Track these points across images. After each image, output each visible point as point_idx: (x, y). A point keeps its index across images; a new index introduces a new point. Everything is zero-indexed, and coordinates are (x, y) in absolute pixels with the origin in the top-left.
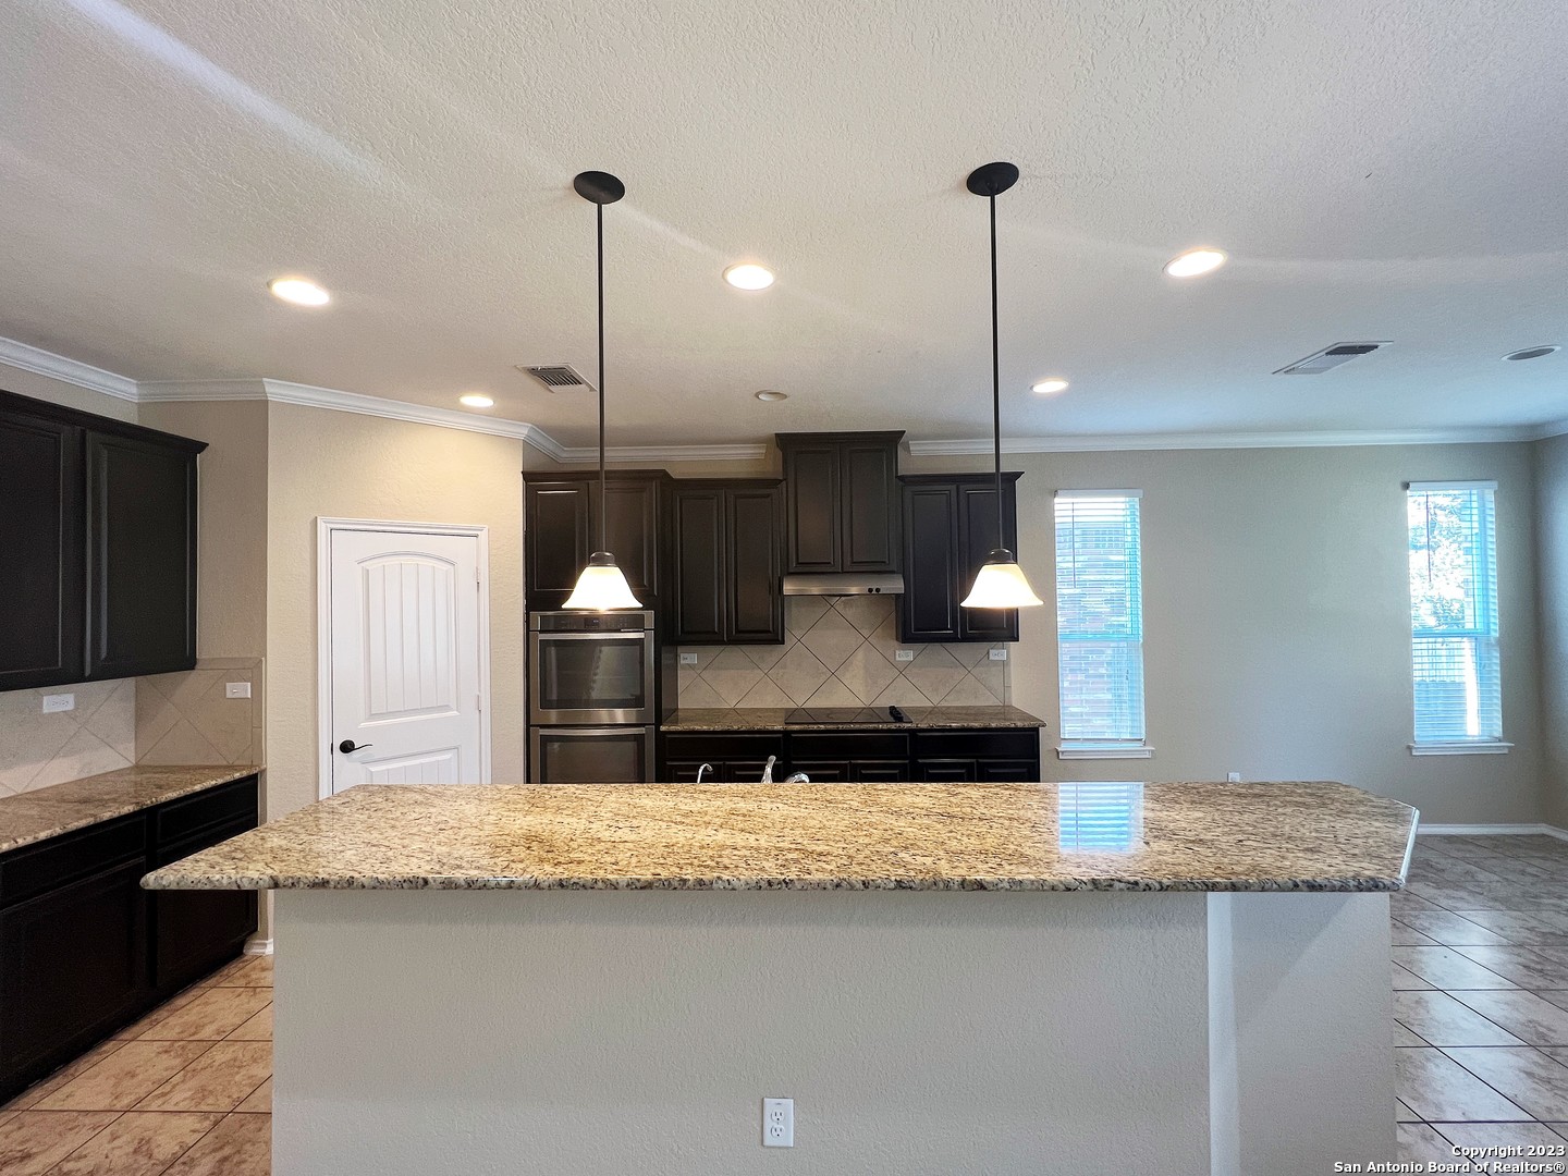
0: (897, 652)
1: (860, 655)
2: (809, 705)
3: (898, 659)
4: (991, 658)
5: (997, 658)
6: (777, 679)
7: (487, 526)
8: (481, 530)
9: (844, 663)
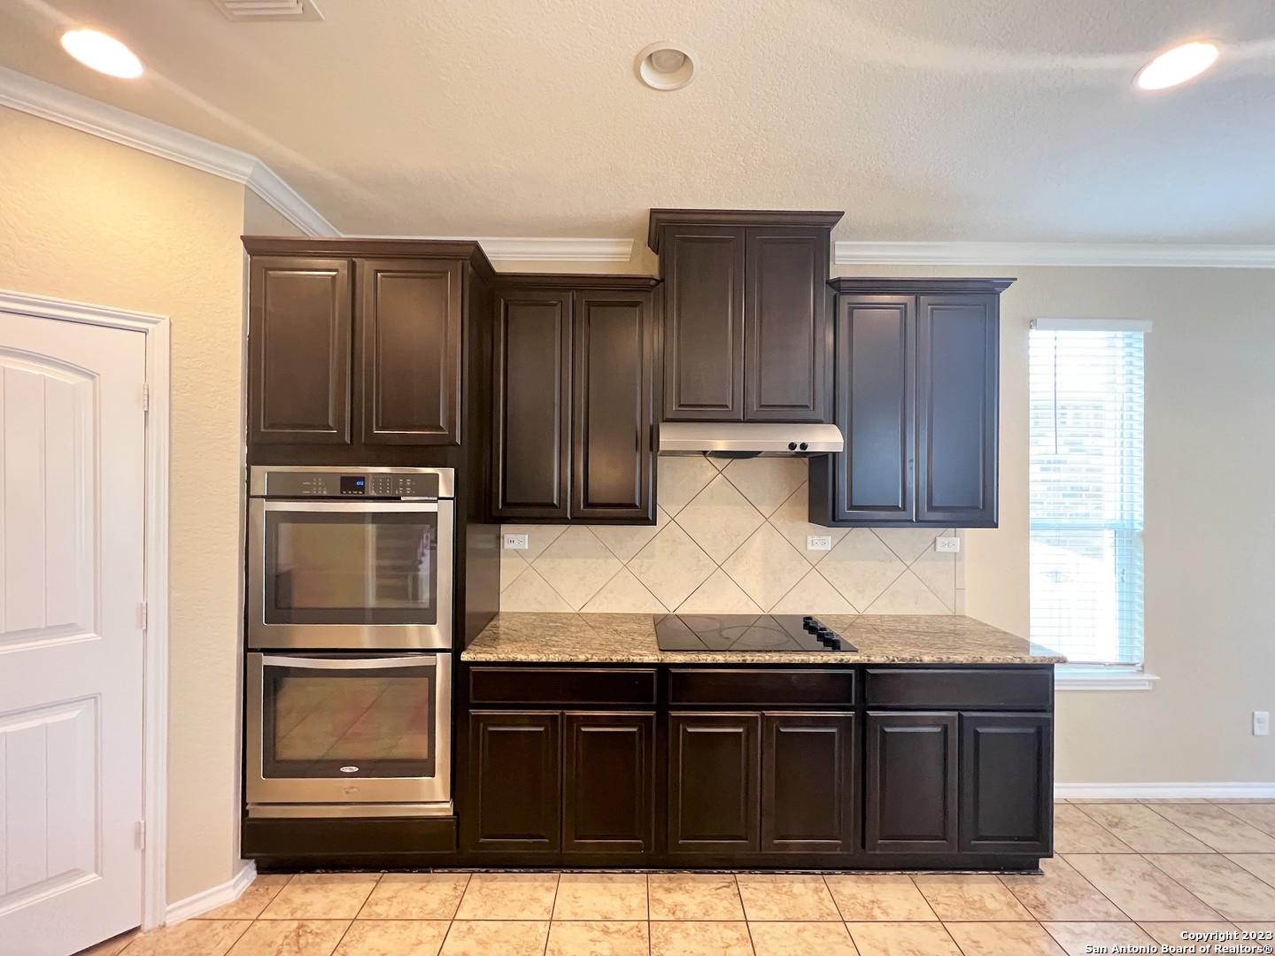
0: (810, 538)
1: (758, 539)
2: (685, 610)
3: (810, 547)
4: (939, 548)
5: (946, 549)
6: (641, 573)
7: (168, 317)
8: (156, 323)
9: (735, 553)
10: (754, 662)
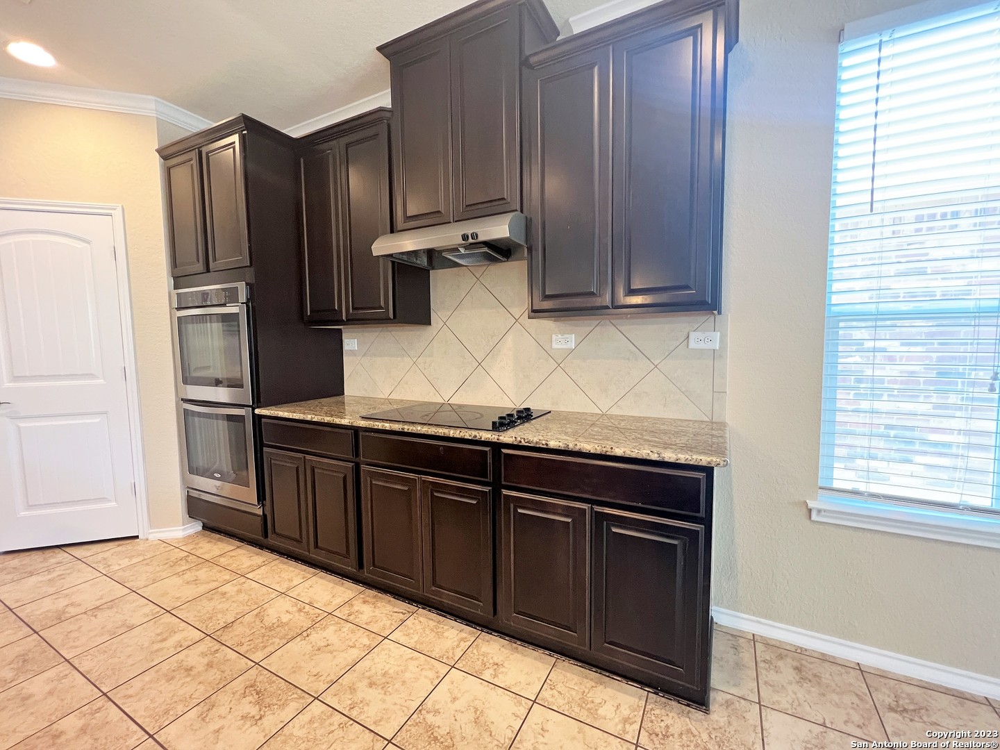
0: (554, 337)
1: (510, 339)
2: (456, 400)
3: (555, 346)
4: (692, 344)
5: (702, 346)
6: (425, 369)
7: (120, 205)
8: (115, 209)
9: (492, 351)
10: (410, 431)
